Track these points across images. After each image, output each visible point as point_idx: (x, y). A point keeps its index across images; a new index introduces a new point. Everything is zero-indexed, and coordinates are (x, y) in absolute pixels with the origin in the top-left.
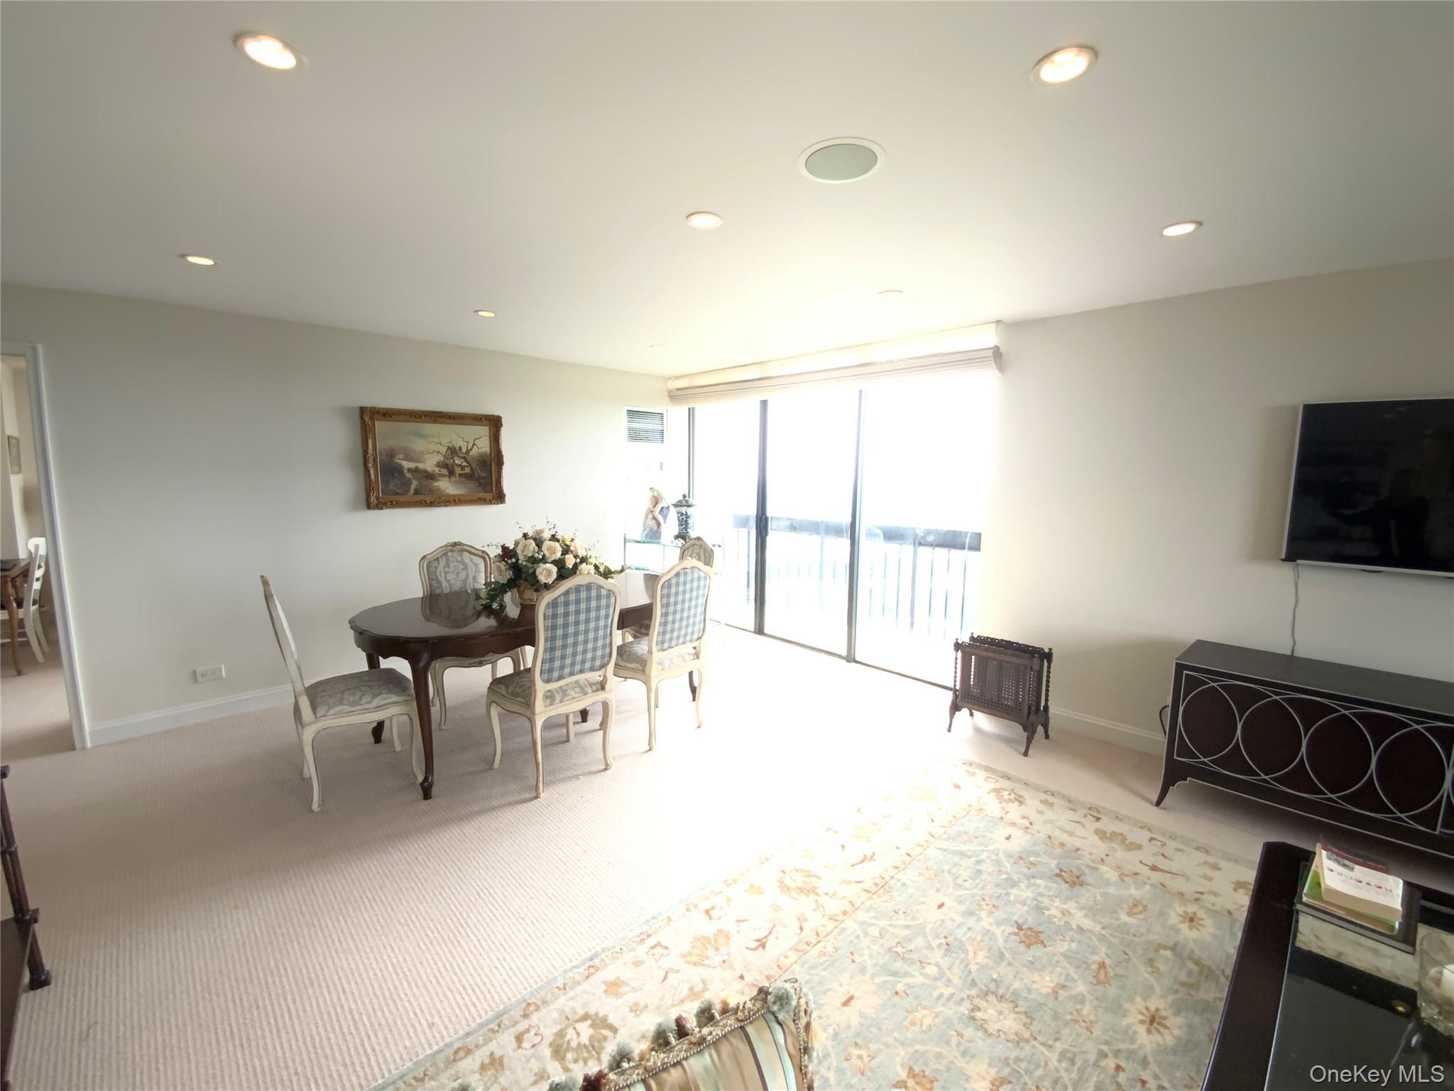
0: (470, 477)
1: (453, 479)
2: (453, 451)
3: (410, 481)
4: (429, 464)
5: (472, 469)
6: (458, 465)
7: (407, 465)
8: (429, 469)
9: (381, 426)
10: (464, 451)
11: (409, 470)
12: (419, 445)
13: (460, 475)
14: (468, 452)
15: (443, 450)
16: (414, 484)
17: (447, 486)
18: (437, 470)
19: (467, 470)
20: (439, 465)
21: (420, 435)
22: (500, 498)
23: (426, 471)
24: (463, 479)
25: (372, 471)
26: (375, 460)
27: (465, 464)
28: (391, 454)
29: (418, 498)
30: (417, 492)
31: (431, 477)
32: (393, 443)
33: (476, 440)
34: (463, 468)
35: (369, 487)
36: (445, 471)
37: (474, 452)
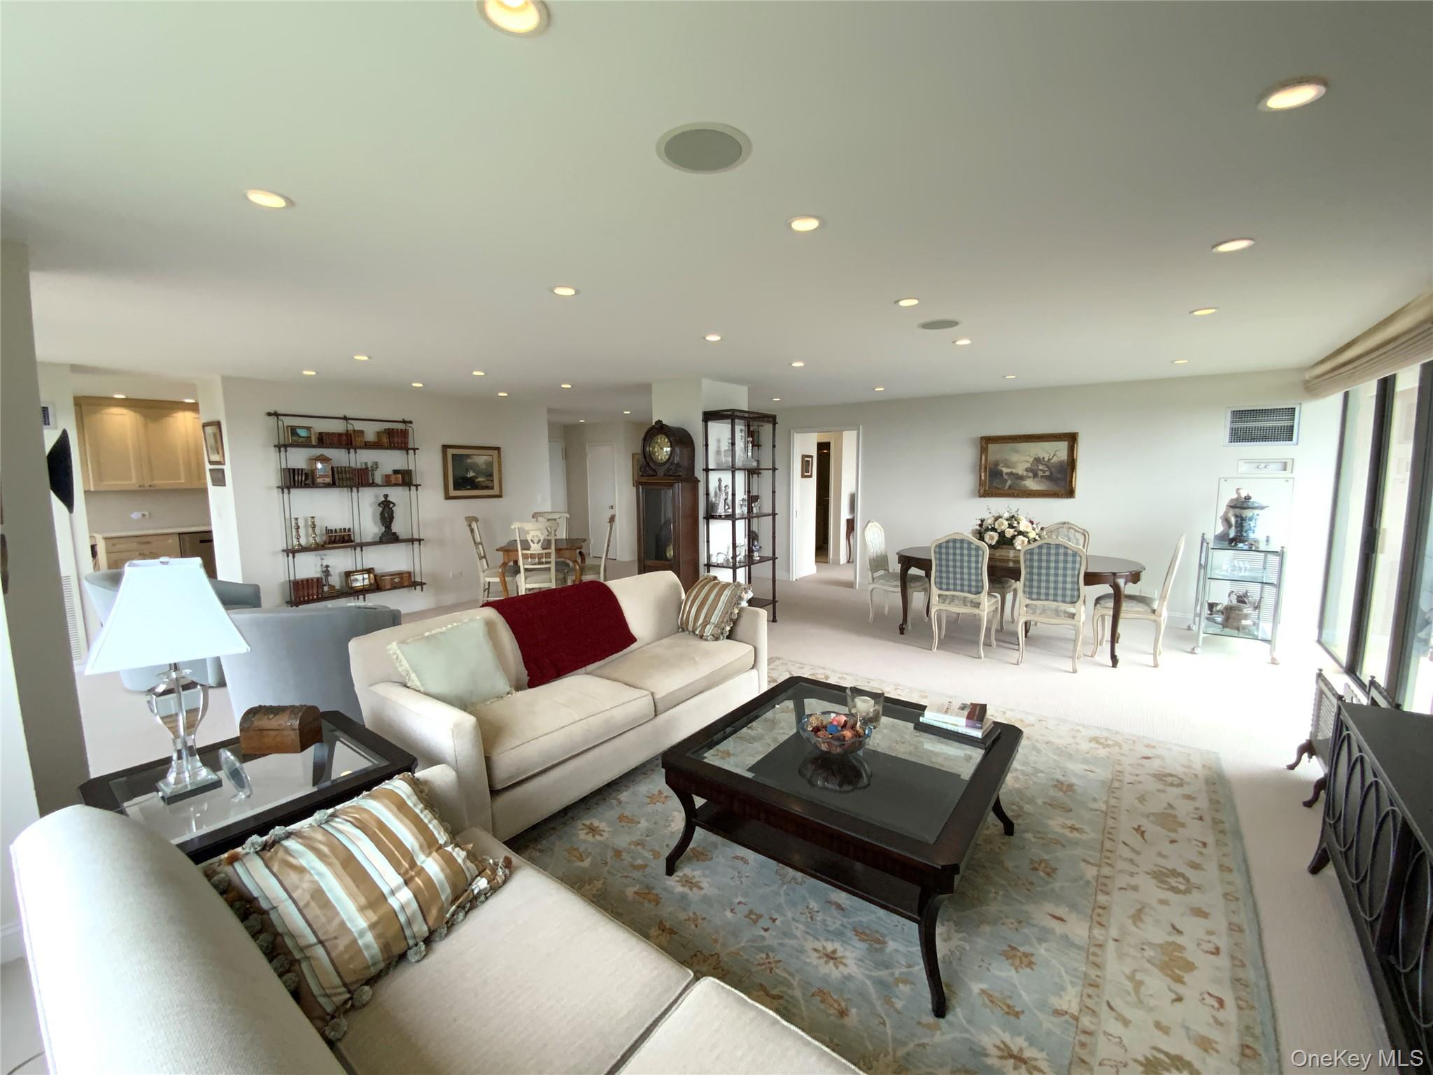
0: (1050, 478)
1: (1036, 479)
2: (1038, 460)
3: (1007, 481)
4: (1020, 470)
5: (1051, 473)
6: (1041, 470)
7: (1005, 470)
8: (1020, 473)
9: (991, 447)
10: (1046, 460)
11: (1007, 474)
12: (1014, 458)
13: (1042, 476)
14: (1049, 460)
15: (1031, 460)
16: (1009, 483)
17: (1031, 484)
18: (1025, 474)
19: (1047, 473)
20: (1027, 470)
21: (1017, 451)
22: (1070, 493)
23: (1017, 474)
24: (1043, 480)
25: (983, 474)
26: (986, 468)
27: (1046, 469)
28: (997, 464)
29: (1010, 492)
30: (1010, 487)
31: (1021, 478)
32: (998, 457)
33: (1058, 451)
34: (1044, 471)
35: (981, 484)
36: (1031, 474)
37: (1055, 460)
